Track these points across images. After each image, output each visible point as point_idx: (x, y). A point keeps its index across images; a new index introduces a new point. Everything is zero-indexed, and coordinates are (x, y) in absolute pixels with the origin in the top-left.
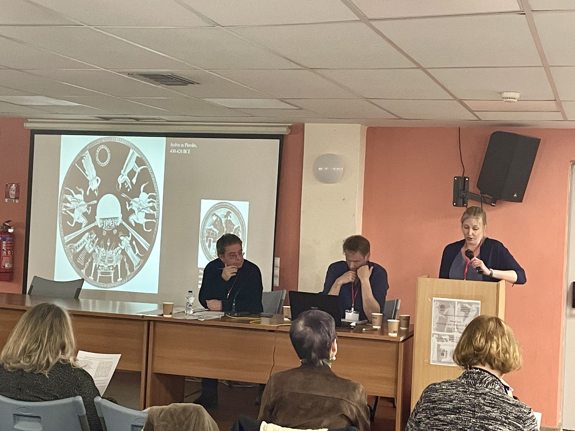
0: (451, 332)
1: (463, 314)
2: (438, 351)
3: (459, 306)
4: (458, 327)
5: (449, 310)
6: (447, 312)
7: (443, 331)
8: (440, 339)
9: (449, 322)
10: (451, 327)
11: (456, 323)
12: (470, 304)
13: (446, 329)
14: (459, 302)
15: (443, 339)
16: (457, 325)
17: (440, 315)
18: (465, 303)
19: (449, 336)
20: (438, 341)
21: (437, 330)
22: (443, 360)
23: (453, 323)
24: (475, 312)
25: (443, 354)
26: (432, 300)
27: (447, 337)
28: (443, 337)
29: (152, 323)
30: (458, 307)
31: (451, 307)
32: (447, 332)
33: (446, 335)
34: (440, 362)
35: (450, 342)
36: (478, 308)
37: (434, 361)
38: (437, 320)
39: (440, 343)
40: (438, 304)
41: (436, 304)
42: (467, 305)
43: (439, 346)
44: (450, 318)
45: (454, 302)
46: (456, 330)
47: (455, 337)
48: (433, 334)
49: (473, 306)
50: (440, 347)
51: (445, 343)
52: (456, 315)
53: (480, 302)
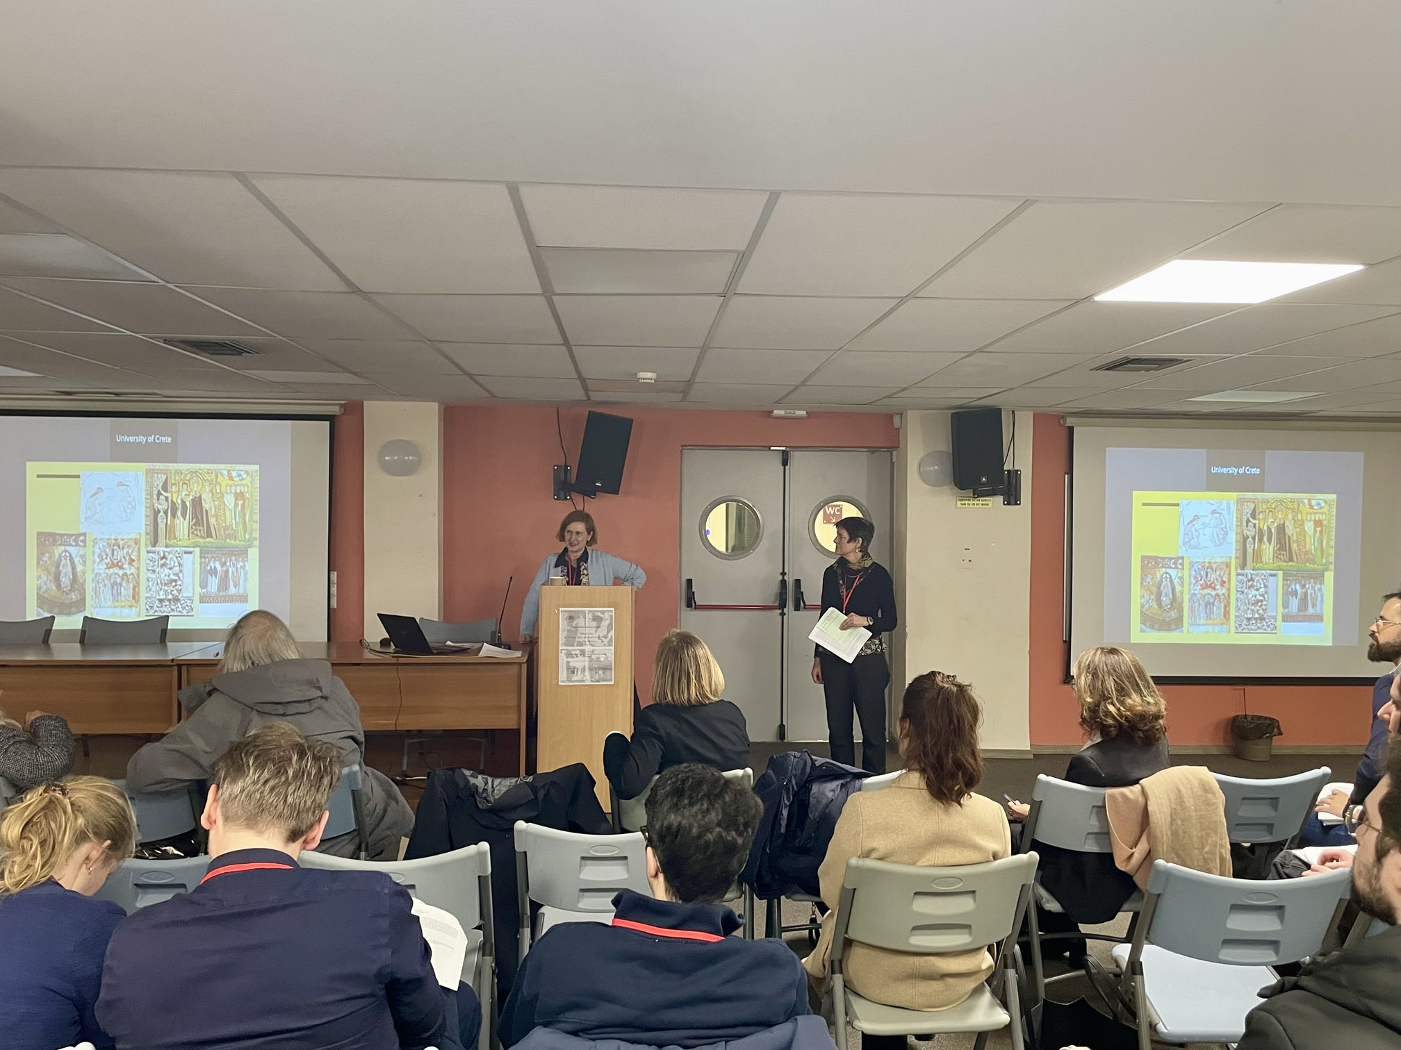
0: (582, 645)
1: (595, 624)
2: (567, 669)
3: (590, 614)
4: (590, 639)
5: (580, 622)
6: (576, 624)
7: (573, 646)
8: (569, 655)
9: (579, 635)
10: (581, 640)
11: (587, 636)
12: (603, 612)
13: (576, 643)
14: (590, 611)
15: (572, 654)
16: (589, 638)
17: (569, 628)
18: (597, 611)
19: (579, 650)
20: (567, 657)
21: (566, 645)
22: (575, 678)
23: (584, 636)
24: (608, 622)
25: (573, 672)
26: (559, 612)
27: (578, 652)
28: (573, 653)
29: (184, 669)
30: (589, 616)
31: (581, 617)
32: (577, 646)
33: (575, 649)
34: (570, 681)
35: (581, 658)
36: (611, 617)
37: (563, 681)
38: (565, 633)
39: (570, 659)
40: (566, 615)
41: (564, 615)
42: (599, 614)
43: (568, 662)
44: (580, 630)
45: (584, 612)
46: (587, 643)
47: (587, 650)
48: (561, 650)
49: (606, 614)
50: (571, 665)
51: (576, 659)
52: (587, 625)
53: (613, 609)
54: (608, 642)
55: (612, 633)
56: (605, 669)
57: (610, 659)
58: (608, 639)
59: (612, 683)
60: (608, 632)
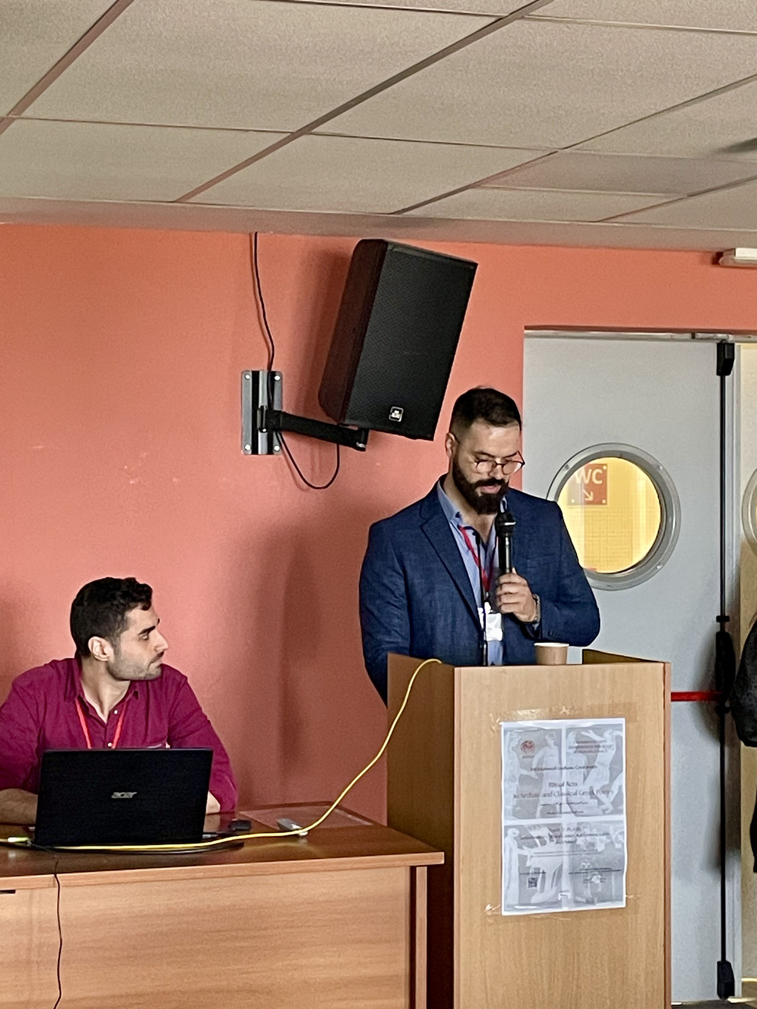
26: (498, 731)
45: (558, 729)
47: (565, 826)
53: (622, 721)
54: (613, 803)
55: (622, 779)
56: (605, 871)
57: (618, 846)
58: (612, 797)
59: (623, 905)
60: (612, 779)
